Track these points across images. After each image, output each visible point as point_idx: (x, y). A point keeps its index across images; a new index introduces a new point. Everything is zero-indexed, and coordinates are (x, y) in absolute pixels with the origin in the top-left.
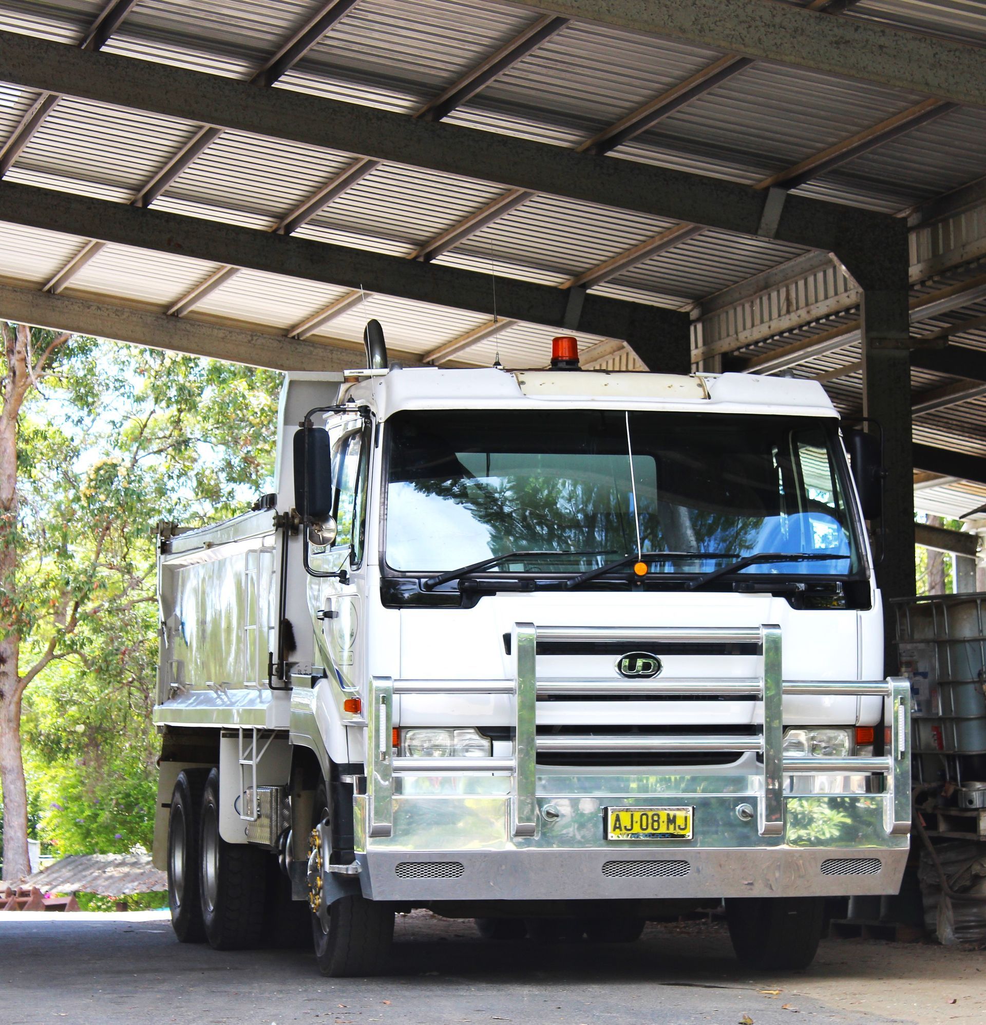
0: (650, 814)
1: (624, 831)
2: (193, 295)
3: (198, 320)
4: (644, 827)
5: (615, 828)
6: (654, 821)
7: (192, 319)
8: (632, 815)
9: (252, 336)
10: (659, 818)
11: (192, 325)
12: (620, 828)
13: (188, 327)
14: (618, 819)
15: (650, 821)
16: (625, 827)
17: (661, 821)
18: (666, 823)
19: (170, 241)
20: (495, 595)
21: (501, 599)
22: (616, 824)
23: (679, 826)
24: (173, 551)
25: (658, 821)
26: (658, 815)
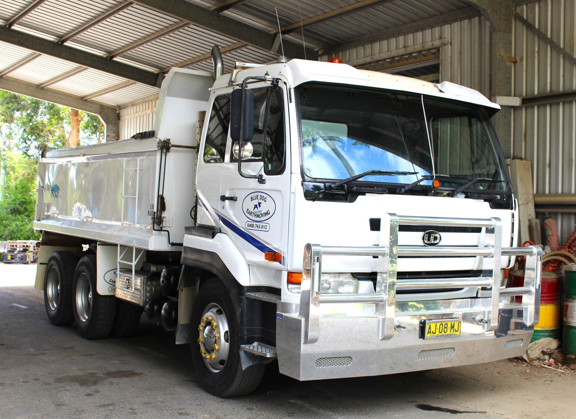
0: (444, 324)
1: (432, 334)
2: (12, 69)
3: (8, 79)
4: (441, 331)
5: (428, 332)
6: (445, 328)
7: (6, 79)
8: (436, 325)
9: (27, 86)
10: (447, 326)
11: (7, 81)
12: (430, 332)
13: (5, 81)
14: (430, 328)
15: (443, 328)
16: (433, 332)
17: (448, 327)
18: (450, 328)
19: (19, 42)
20: (365, 195)
21: (369, 197)
22: (429, 330)
23: (455, 330)
24: (47, 156)
25: (447, 328)
26: (447, 324)
